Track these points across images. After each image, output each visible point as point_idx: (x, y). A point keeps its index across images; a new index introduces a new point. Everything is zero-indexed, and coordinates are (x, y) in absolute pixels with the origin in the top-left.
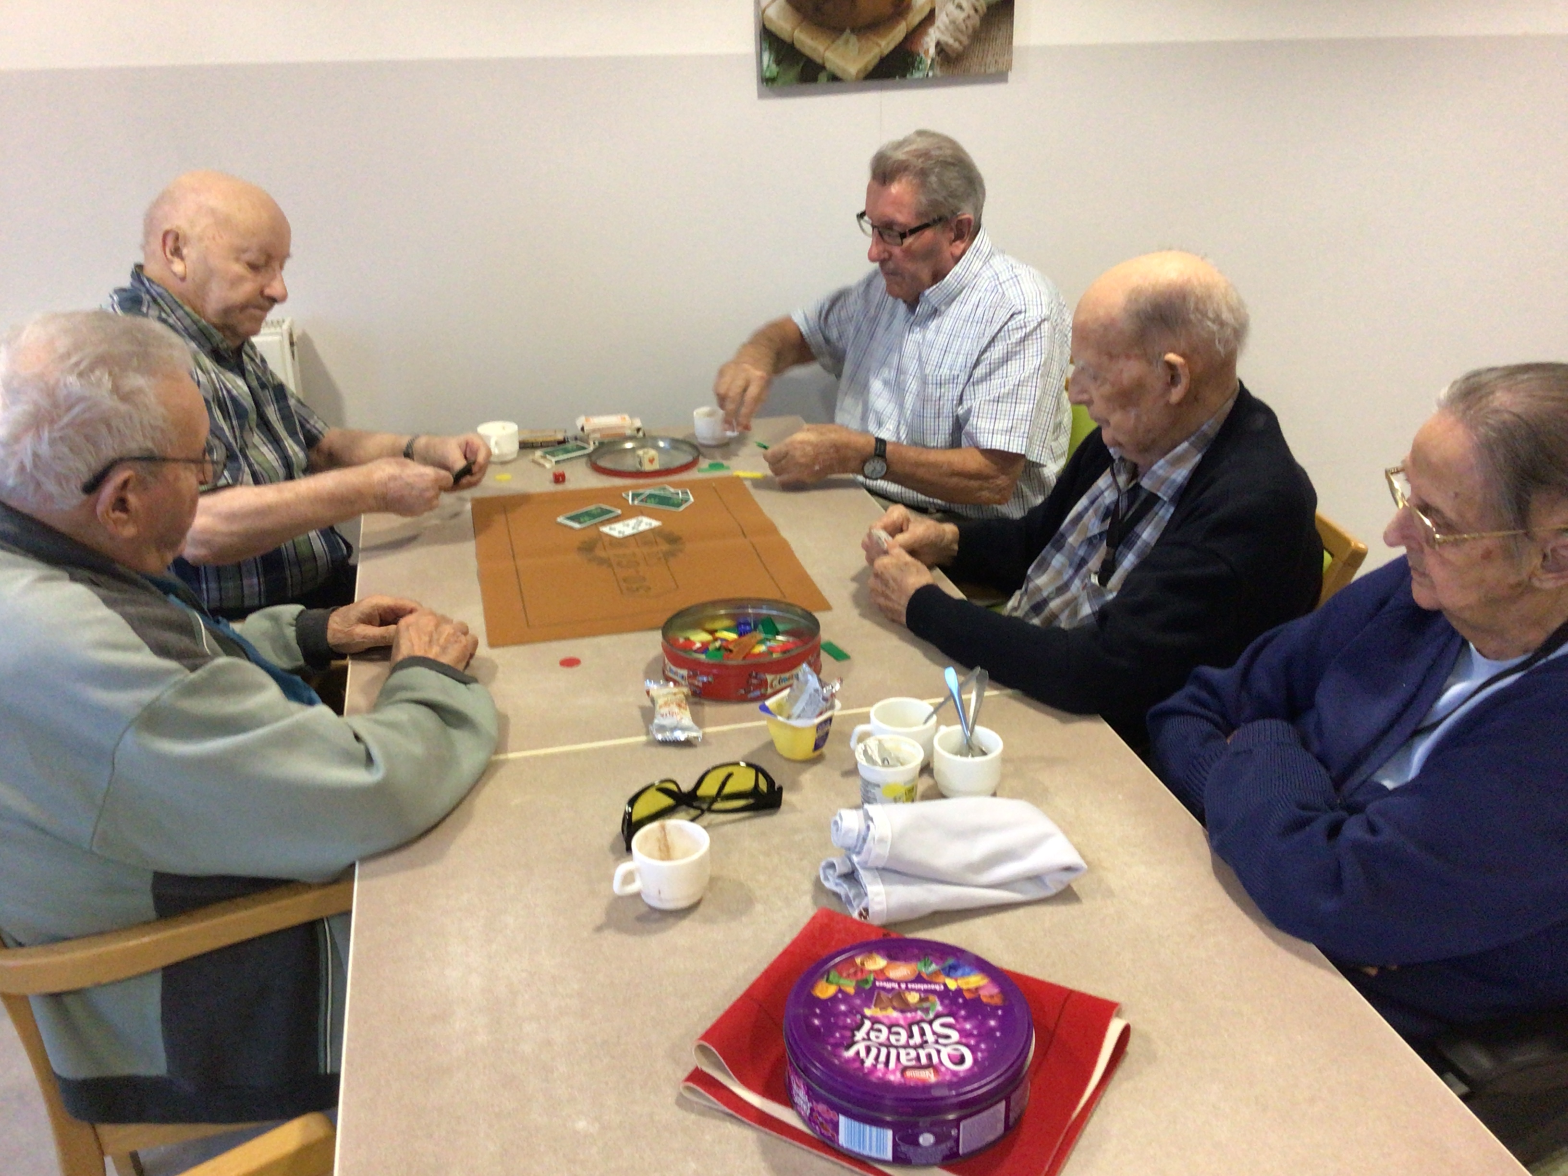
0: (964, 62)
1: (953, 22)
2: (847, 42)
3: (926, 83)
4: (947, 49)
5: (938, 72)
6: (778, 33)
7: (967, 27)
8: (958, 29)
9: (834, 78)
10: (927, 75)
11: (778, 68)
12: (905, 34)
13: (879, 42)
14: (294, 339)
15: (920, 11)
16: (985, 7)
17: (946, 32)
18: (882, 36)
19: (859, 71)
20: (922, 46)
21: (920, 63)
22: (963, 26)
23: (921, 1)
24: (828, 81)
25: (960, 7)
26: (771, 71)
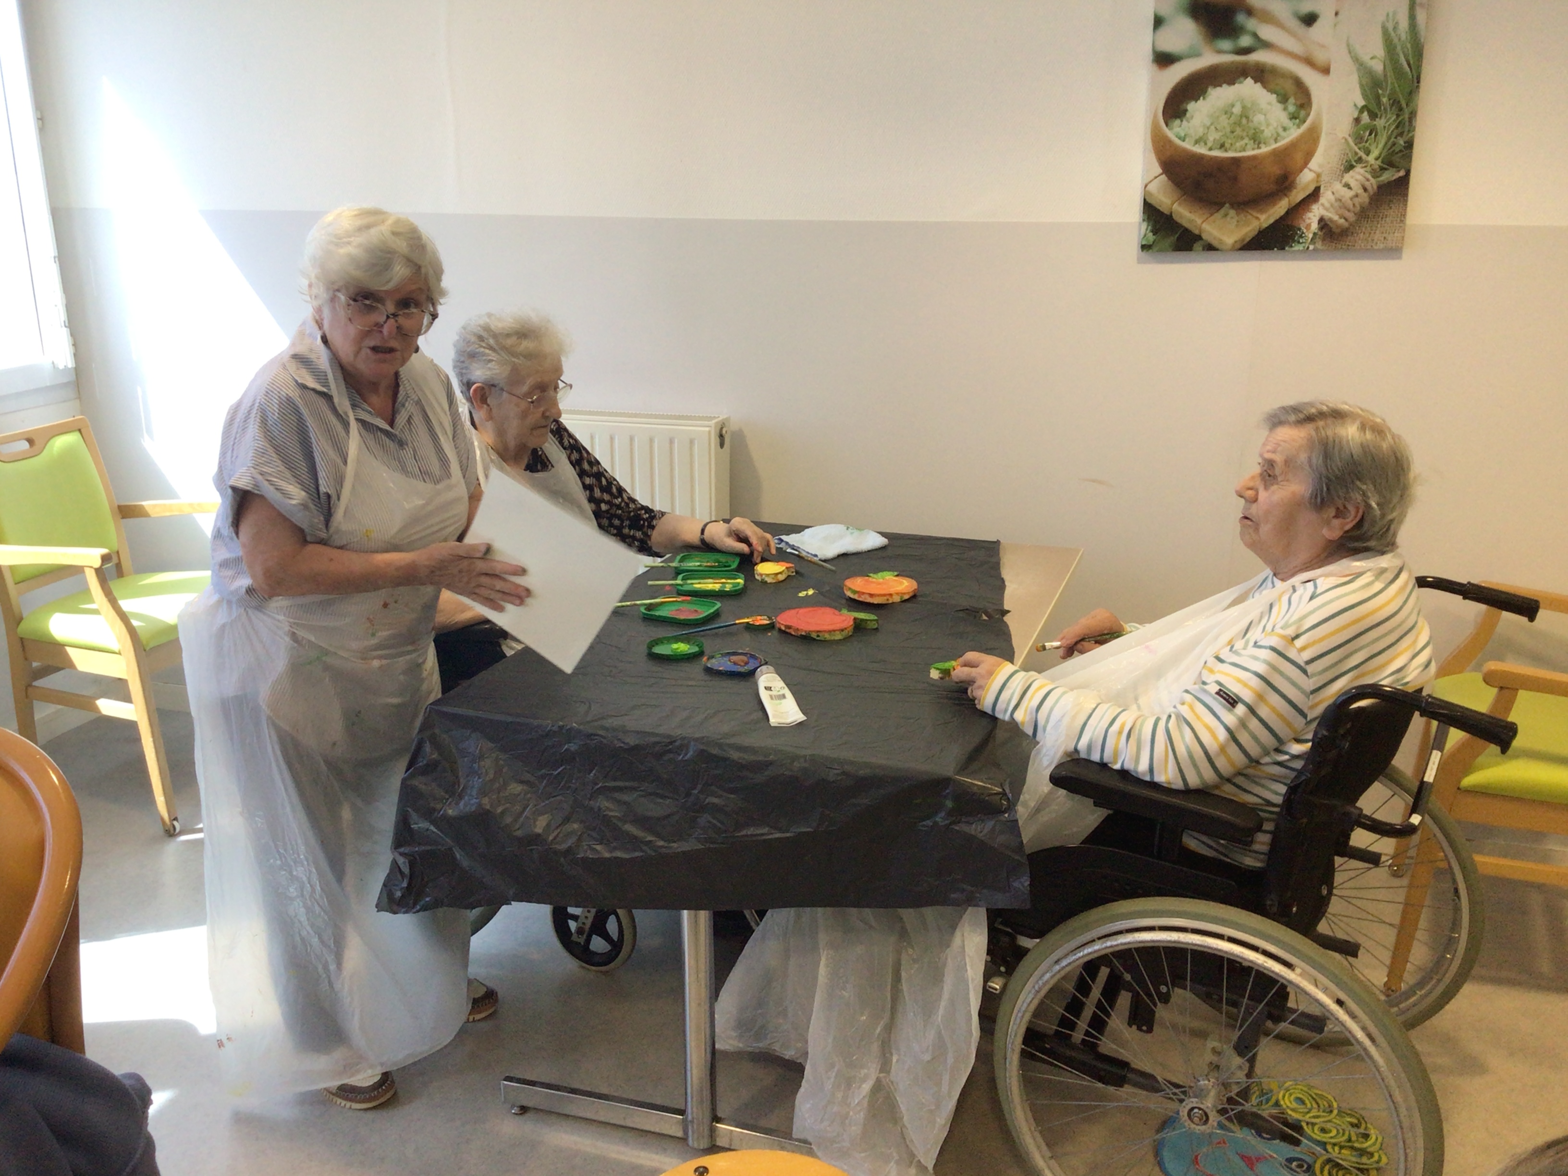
0: (1349, 238)
1: (1340, 200)
2: (1226, 215)
3: (1307, 254)
4: (1331, 225)
6: (1157, 207)
7: (1354, 205)
8: (1343, 206)
10: (1308, 248)
11: (1154, 237)
12: (1286, 210)
13: (1259, 215)
14: (724, 432)
15: (1303, 189)
16: (1375, 187)
17: (1331, 210)
18: (1262, 211)
19: (1236, 242)
20: (1304, 221)
21: (1301, 237)
22: (1350, 204)
23: (1306, 179)
24: (1203, 250)
25: (1348, 186)
26: (1147, 239)
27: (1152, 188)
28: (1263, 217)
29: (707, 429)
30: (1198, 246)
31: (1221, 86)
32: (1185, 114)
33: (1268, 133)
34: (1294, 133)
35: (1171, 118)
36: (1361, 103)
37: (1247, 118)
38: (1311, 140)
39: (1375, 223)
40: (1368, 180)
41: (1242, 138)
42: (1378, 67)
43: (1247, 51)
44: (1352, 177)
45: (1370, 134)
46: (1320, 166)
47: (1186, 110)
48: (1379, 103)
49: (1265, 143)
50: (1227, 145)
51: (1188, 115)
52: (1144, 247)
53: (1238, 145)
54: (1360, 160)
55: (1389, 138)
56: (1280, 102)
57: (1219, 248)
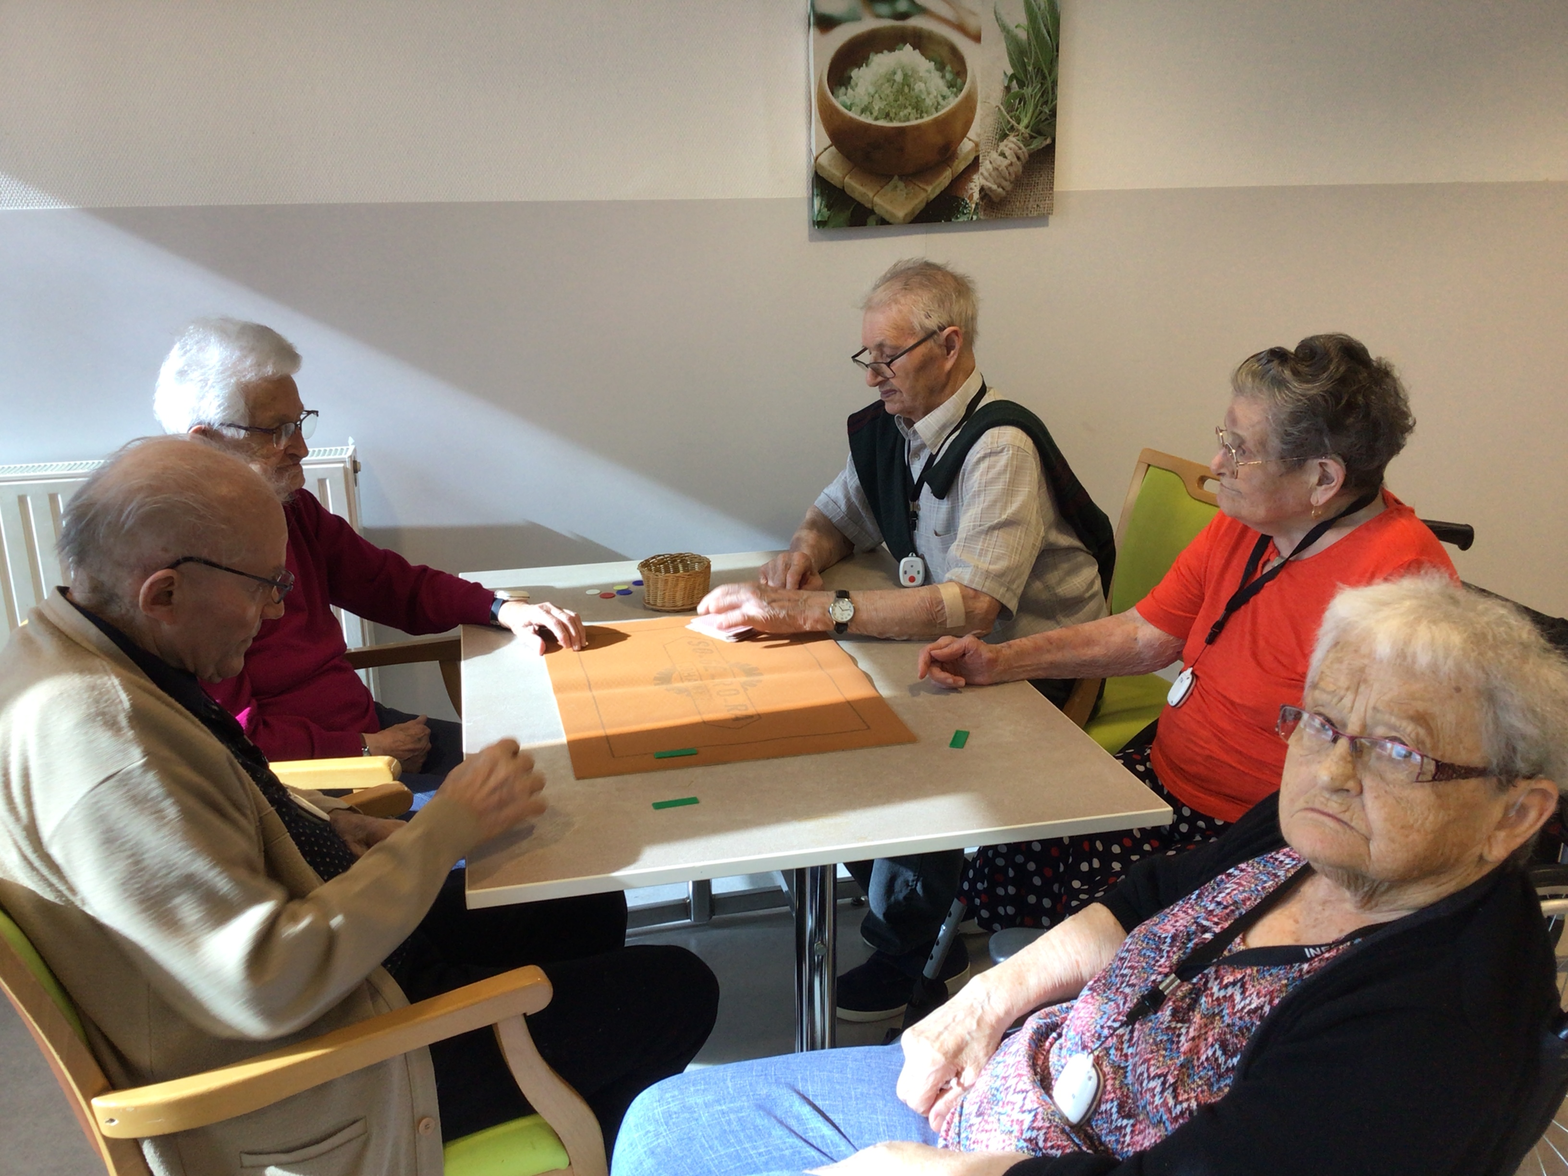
0: (1008, 206)
1: (996, 169)
2: (895, 188)
3: (971, 225)
4: (991, 194)
5: (981, 215)
6: (829, 179)
7: (1010, 174)
8: (1000, 175)
10: (972, 219)
11: (828, 213)
12: (950, 180)
13: (926, 187)
15: (965, 159)
16: (1027, 155)
17: (990, 179)
18: (928, 183)
19: (906, 215)
20: (967, 191)
21: (965, 208)
22: (1006, 173)
23: (966, 146)
24: (877, 224)
25: (1003, 155)
26: (822, 215)
27: (824, 160)
28: (929, 189)
29: (342, 465)
30: (872, 220)
31: (882, 52)
32: (849, 83)
33: (929, 102)
34: (953, 102)
35: (836, 85)
36: (1010, 71)
37: (909, 86)
38: (968, 107)
39: (1029, 191)
40: (1020, 148)
41: (906, 107)
42: (1022, 35)
43: (904, 16)
44: (1006, 146)
45: (1020, 103)
46: (979, 135)
47: (851, 78)
48: (1026, 71)
49: (926, 112)
50: (892, 115)
51: (853, 83)
52: (820, 224)
53: (902, 114)
54: (1012, 128)
55: (1036, 106)
56: (938, 69)
57: (891, 221)
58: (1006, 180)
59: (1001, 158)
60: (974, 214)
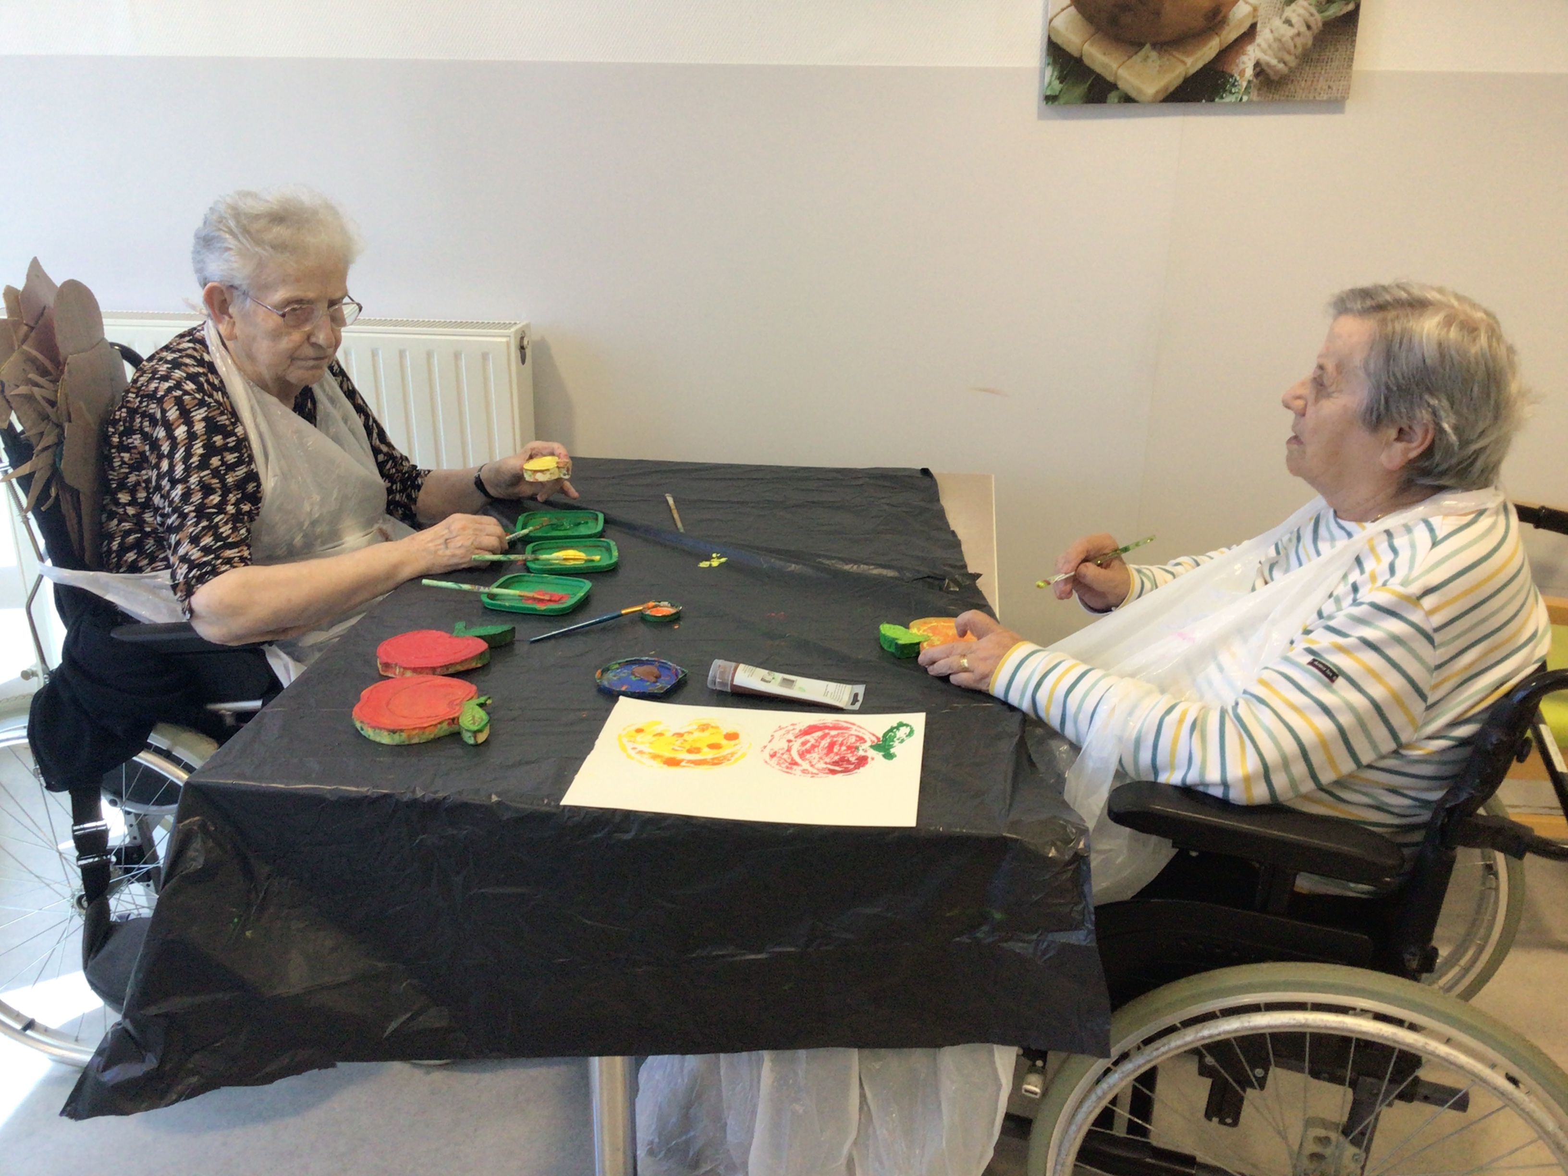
0: (1289, 86)
1: (1278, 40)
2: (1146, 58)
3: (1240, 107)
4: (1269, 71)
5: (1254, 96)
6: (1065, 47)
7: (1295, 46)
8: (1283, 47)
9: (1128, 99)
10: (1241, 99)
11: (1061, 85)
12: (1217, 51)
13: (1185, 59)
14: (525, 343)
15: (1238, 25)
16: (1320, 24)
17: (1270, 52)
18: (1188, 53)
19: (1157, 92)
20: (1237, 66)
21: (1233, 85)
22: (1291, 45)
23: (1240, 13)
24: (1119, 102)
25: (1288, 22)
26: (1052, 89)
27: (1058, 23)
28: (1189, 61)
29: (504, 340)
30: (1113, 96)
39: (1319, 68)
40: (1312, 15)
44: (1294, 11)
52: (1050, 99)
57: (1137, 99)
58: (1289, 53)
59: (1286, 26)
60: (1243, 94)
